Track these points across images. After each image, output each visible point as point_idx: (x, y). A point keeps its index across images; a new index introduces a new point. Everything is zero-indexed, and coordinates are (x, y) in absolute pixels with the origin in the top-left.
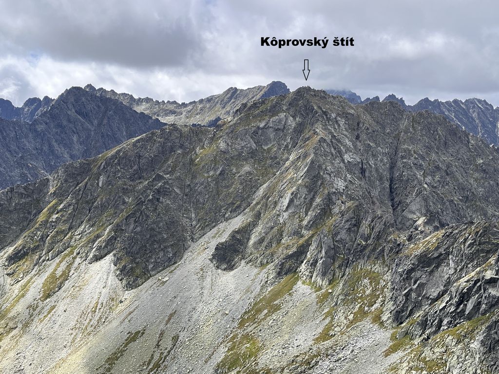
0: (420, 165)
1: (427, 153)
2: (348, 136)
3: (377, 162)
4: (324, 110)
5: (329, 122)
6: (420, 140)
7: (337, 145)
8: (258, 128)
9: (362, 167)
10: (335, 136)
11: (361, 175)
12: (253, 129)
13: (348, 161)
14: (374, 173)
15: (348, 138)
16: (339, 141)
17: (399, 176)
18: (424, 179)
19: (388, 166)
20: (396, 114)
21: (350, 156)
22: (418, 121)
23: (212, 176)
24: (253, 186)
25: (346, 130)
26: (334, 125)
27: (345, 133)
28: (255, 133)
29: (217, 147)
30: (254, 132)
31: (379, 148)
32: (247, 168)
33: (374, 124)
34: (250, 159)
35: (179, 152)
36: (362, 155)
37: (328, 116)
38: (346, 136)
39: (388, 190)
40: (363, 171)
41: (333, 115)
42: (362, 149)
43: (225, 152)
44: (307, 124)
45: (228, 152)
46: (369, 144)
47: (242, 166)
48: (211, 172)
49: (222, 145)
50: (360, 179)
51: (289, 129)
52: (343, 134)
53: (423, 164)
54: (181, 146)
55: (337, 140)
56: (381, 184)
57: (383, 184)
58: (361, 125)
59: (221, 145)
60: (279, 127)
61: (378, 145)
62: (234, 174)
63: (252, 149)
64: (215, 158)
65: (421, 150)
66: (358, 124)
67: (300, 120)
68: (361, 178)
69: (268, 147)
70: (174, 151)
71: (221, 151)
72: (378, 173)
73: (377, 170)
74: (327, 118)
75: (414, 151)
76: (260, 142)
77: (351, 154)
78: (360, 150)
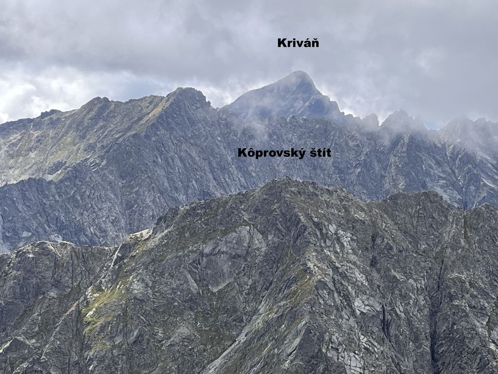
0: (481, 309)
1: (491, 284)
2: (358, 263)
3: (408, 308)
4: (316, 220)
5: (325, 242)
6: (479, 261)
7: (342, 284)
8: (202, 254)
9: (384, 319)
10: (337, 268)
11: (382, 334)
12: (193, 256)
13: (362, 313)
14: (404, 328)
15: (358, 267)
16: (344, 276)
17: (447, 332)
18: (490, 334)
19: (426, 311)
20: (435, 215)
21: (363, 302)
22: (473, 226)
23: (120, 346)
24: (197, 364)
25: (355, 253)
26: (334, 247)
27: (353, 257)
28: (196, 262)
29: (127, 289)
30: (194, 262)
31: (411, 281)
32: (184, 330)
33: (400, 236)
34: (187, 313)
35: (52, 294)
36: (384, 297)
37: (324, 231)
38: (355, 264)
39: (429, 357)
40: (385, 326)
41: (332, 228)
42: (382, 285)
43: (142, 301)
44: (289, 247)
45: (149, 299)
46: (395, 277)
47: (175, 325)
48: (117, 338)
49: (137, 288)
50: (381, 342)
51: (256, 257)
52: (351, 262)
53: (486, 305)
54: (57, 284)
55: (341, 274)
56: (417, 347)
57: (421, 347)
58: (379, 241)
59: (135, 286)
60: (239, 252)
61: (408, 276)
62: (160, 341)
63: (191, 293)
64: (125, 311)
65: (482, 279)
66: (374, 239)
67: (276, 240)
68: (383, 340)
69: (220, 287)
70: (44, 293)
71: (135, 298)
72: (411, 329)
73: (409, 323)
74: (321, 233)
75: (470, 283)
76: (204, 280)
77: (365, 297)
78: (379, 287)
